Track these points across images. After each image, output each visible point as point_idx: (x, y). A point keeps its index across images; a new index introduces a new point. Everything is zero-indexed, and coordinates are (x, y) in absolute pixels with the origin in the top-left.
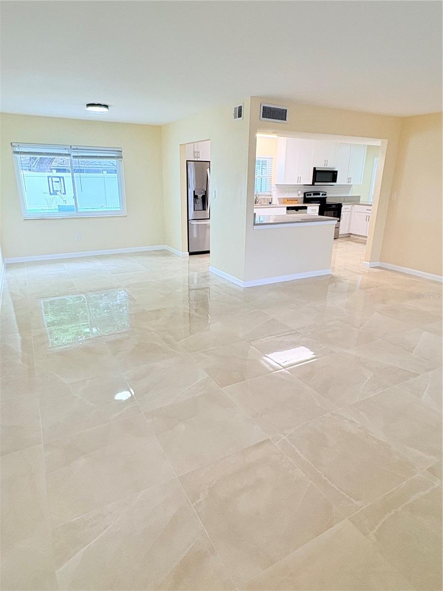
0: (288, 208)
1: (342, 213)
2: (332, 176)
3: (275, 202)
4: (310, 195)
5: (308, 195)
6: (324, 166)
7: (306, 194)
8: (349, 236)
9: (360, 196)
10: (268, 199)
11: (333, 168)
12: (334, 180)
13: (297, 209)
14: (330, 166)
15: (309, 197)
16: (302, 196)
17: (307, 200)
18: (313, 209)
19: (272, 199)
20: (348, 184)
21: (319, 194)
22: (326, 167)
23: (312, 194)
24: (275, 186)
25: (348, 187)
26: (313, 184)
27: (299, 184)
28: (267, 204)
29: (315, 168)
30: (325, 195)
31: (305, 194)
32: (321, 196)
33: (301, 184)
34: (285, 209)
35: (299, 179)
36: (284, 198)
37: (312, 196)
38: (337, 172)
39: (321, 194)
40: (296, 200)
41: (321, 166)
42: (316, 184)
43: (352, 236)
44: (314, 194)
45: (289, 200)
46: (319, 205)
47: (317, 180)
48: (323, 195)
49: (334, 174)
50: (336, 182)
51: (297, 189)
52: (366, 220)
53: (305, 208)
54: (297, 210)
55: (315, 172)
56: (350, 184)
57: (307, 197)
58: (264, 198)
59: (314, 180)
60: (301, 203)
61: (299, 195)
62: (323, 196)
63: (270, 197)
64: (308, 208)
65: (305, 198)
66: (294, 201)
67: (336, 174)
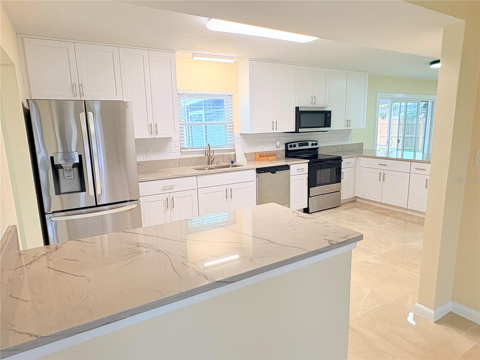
0: (259, 171)
1: (342, 170)
2: (324, 118)
3: (240, 160)
4: (295, 146)
5: (291, 146)
6: (311, 105)
7: (288, 145)
8: (354, 200)
9: (363, 143)
10: (229, 155)
11: (324, 108)
12: (327, 123)
13: (273, 170)
14: (320, 104)
15: (293, 149)
16: (283, 148)
17: (290, 154)
18: (300, 169)
19: (235, 155)
20: (346, 128)
21: (307, 144)
22: (314, 105)
23: (297, 144)
24: (239, 136)
25: (347, 132)
26: (297, 132)
27: (275, 131)
28: (227, 164)
29: (297, 108)
30: (316, 144)
31: (286, 144)
32: (310, 147)
33: (278, 131)
34: (254, 172)
35: (275, 124)
36: (255, 153)
37: (298, 148)
38: (330, 112)
39: (310, 143)
40: (274, 155)
41: (306, 104)
42: (300, 130)
43: (358, 200)
44: (300, 145)
45: (262, 156)
46: (308, 161)
47: (301, 126)
48: (313, 145)
49: (326, 116)
50: (329, 126)
51: (274, 139)
52: (380, 179)
53: (287, 167)
54: (273, 172)
55: (299, 113)
56: (349, 128)
57: (289, 149)
58: (223, 156)
59: (298, 125)
60: (278, 159)
61: (278, 147)
62: (314, 147)
63: (232, 153)
64: (291, 167)
65: (287, 151)
66: (271, 156)
67: (328, 115)
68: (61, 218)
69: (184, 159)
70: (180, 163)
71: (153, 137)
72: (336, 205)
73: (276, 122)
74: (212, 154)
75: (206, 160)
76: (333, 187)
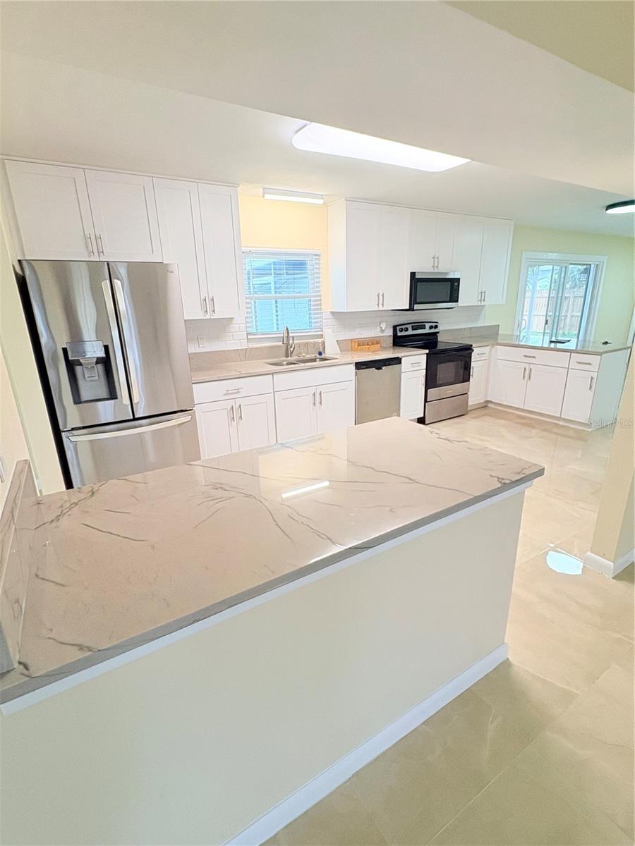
0: (359, 366)
1: (472, 364)
2: (448, 289)
3: (331, 350)
4: (407, 330)
5: (401, 330)
6: (433, 271)
7: (398, 328)
8: (485, 406)
9: (499, 326)
10: (315, 343)
11: (447, 273)
12: (454, 297)
13: (378, 364)
14: (444, 268)
15: (404, 333)
16: (390, 332)
17: (399, 341)
18: (415, 362)
19: (324, 343)
20: (479, 304)
21: (424, 327)
22: (436, 271)
23: (409, 327)
24: (331, 316)
25: (477, 310)
26: (411, 309)
27: (381, 308)
28: (313, 356)
29: (413, 275)
30: (436, 327)
31: (395, 328)
32: (427, 330)
33: (384, 309)
34: (353, 367)
35: (381, 297)
36: (352, 340)
37: (410, 332)
38: (458, 280)
39: (428, 325)
41: (425, 268)
42: (416, 307)
43: (490, 405)
44: (414, 329)
45: (362, 344)
46: (427, 351)
47: (418, 301)
48: (431, 327)
49: (452, 286)
50: (456, 301)
51: (378, 320)
52: (524, 377)
53: (398, 361)
54: (379, 368)
55: (415, 280)
56: (483, 303)
57: (399, 334)
58: (307, 343)
59: (414, 300)
60: (384, 349)
61: (382, 331)
62: (433, 331)
63: (320, 340)
64: (403, 361)
65: (395, 336)
66: (373, 344)
67: (456, 284)
68: (83, 438)
69: (252, 349)
70: (246, 354)
71: (208, 317)
72: (461, 412)
73: (383, 295)
74: (291, 342)
75: (283, 351)
76: (459, 387)
